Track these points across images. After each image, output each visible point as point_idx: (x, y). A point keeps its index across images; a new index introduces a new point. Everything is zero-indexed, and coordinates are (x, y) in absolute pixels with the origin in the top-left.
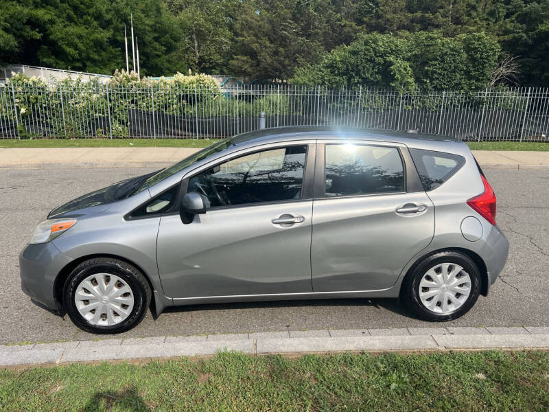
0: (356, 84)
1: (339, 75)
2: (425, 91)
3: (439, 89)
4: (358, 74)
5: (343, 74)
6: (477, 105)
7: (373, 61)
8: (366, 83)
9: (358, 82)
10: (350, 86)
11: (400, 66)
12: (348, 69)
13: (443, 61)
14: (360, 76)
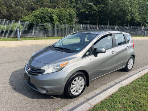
0: (44, 22)
1: (38, 18)
2: (61, 24)
3: (64, 24)
4: (44, 19)
5: (40, 18)
6: (72, 28)
7: (48, 15)
8: (46, 21)
9: (44, 21)
10: (42, 22)
11: (55, 17)
12: (41, 17)
13: (65, 17)
14: (45, 20)
